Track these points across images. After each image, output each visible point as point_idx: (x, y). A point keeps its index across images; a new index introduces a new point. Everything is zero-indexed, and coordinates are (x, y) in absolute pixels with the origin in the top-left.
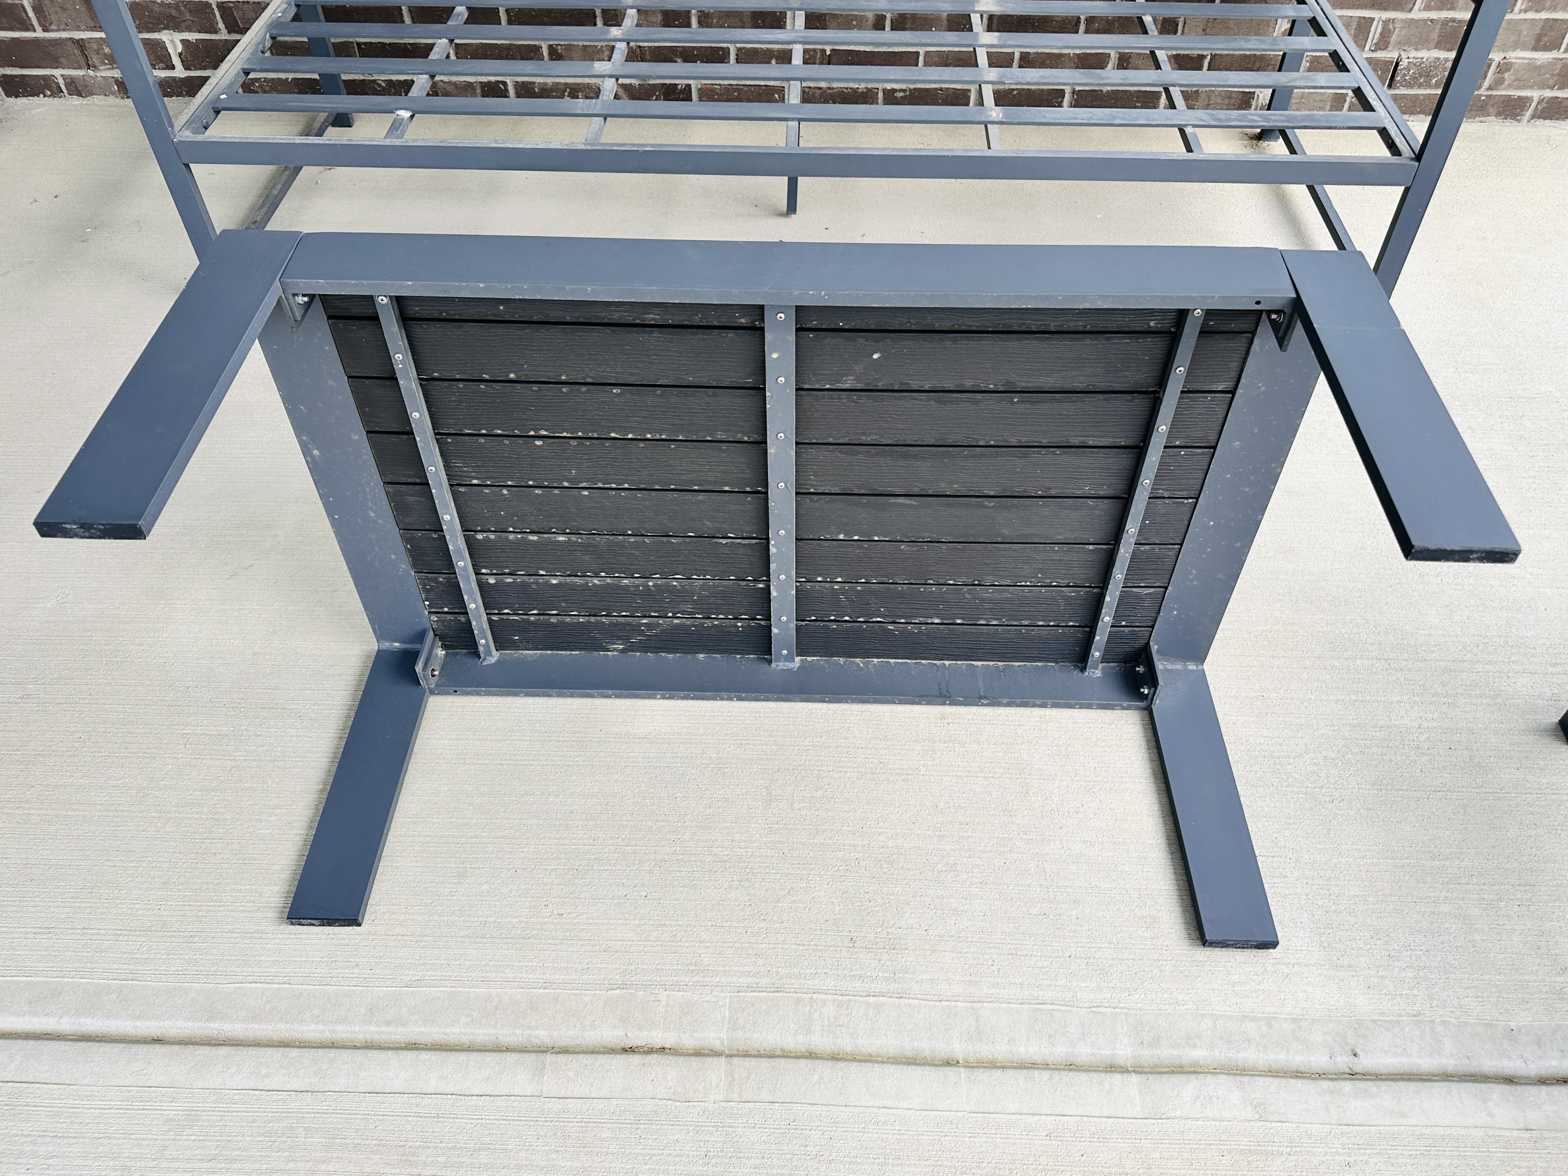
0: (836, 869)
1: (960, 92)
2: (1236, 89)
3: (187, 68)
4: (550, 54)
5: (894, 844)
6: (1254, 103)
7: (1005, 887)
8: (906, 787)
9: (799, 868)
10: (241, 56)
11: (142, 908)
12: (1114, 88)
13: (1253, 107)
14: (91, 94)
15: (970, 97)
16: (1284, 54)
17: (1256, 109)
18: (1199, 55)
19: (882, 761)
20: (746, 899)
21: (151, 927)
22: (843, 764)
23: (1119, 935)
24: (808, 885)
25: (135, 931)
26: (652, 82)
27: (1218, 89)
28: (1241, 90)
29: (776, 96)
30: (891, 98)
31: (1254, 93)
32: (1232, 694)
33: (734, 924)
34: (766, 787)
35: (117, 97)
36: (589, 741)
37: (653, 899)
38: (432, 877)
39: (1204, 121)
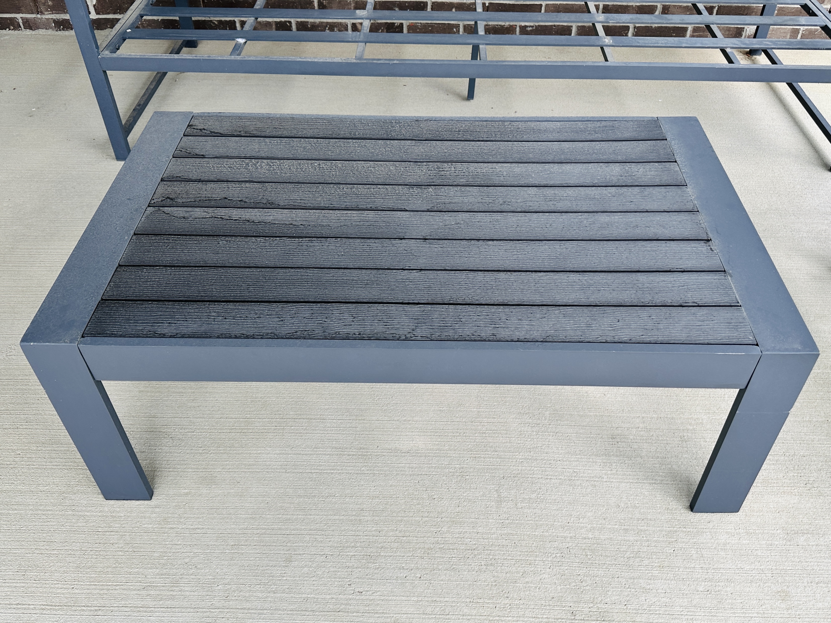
0: (554, 556)
1: (566, 27)
2: (733, 26)
3: (98, 13)
4: (319, 5)
5: (592, 536)
6: (744, 34)
7: (677, 570)
8: (595, 490)
9: (527, 555)
10: (139, 7)
11: (60, 587)
12: (659, 25)
13: (743, 36)
14: (38, 28)
15: (572, 30)
16: (764, 6)
17: (745, 37)
18: (711, 6)
19: (575, 470)
20: (492, 580)
21: (66, 603)
22: (548, 473)
23: (764, 607)
24: (536, 569)
25: (55, 606)
26: (379, 21)
27: (722, 26)
28: (736, 26)
29: (455, 30)
30: (524, 30)
31: (744, 28)
32: (807, 420)
33: (486, 601)
34: (497, 490)
35: (53, 30)
36: (370, 455)
37: (426, 580)
38: (267, 562)
39: (737, 45)
